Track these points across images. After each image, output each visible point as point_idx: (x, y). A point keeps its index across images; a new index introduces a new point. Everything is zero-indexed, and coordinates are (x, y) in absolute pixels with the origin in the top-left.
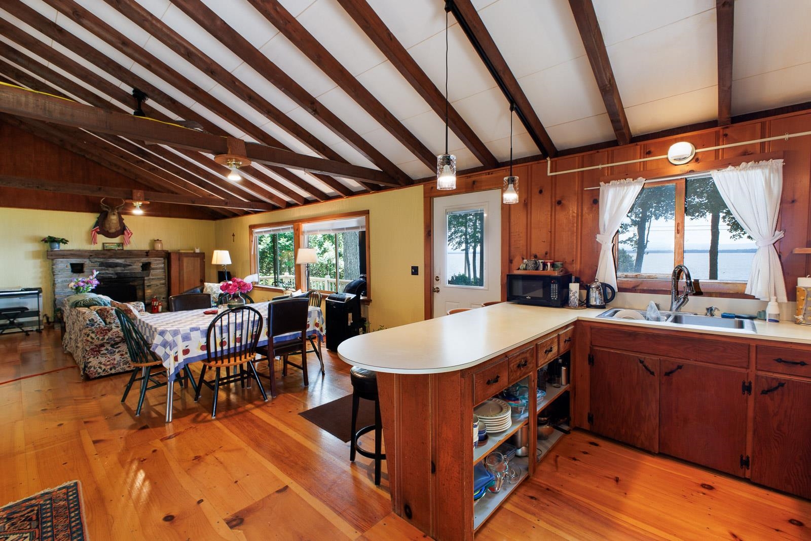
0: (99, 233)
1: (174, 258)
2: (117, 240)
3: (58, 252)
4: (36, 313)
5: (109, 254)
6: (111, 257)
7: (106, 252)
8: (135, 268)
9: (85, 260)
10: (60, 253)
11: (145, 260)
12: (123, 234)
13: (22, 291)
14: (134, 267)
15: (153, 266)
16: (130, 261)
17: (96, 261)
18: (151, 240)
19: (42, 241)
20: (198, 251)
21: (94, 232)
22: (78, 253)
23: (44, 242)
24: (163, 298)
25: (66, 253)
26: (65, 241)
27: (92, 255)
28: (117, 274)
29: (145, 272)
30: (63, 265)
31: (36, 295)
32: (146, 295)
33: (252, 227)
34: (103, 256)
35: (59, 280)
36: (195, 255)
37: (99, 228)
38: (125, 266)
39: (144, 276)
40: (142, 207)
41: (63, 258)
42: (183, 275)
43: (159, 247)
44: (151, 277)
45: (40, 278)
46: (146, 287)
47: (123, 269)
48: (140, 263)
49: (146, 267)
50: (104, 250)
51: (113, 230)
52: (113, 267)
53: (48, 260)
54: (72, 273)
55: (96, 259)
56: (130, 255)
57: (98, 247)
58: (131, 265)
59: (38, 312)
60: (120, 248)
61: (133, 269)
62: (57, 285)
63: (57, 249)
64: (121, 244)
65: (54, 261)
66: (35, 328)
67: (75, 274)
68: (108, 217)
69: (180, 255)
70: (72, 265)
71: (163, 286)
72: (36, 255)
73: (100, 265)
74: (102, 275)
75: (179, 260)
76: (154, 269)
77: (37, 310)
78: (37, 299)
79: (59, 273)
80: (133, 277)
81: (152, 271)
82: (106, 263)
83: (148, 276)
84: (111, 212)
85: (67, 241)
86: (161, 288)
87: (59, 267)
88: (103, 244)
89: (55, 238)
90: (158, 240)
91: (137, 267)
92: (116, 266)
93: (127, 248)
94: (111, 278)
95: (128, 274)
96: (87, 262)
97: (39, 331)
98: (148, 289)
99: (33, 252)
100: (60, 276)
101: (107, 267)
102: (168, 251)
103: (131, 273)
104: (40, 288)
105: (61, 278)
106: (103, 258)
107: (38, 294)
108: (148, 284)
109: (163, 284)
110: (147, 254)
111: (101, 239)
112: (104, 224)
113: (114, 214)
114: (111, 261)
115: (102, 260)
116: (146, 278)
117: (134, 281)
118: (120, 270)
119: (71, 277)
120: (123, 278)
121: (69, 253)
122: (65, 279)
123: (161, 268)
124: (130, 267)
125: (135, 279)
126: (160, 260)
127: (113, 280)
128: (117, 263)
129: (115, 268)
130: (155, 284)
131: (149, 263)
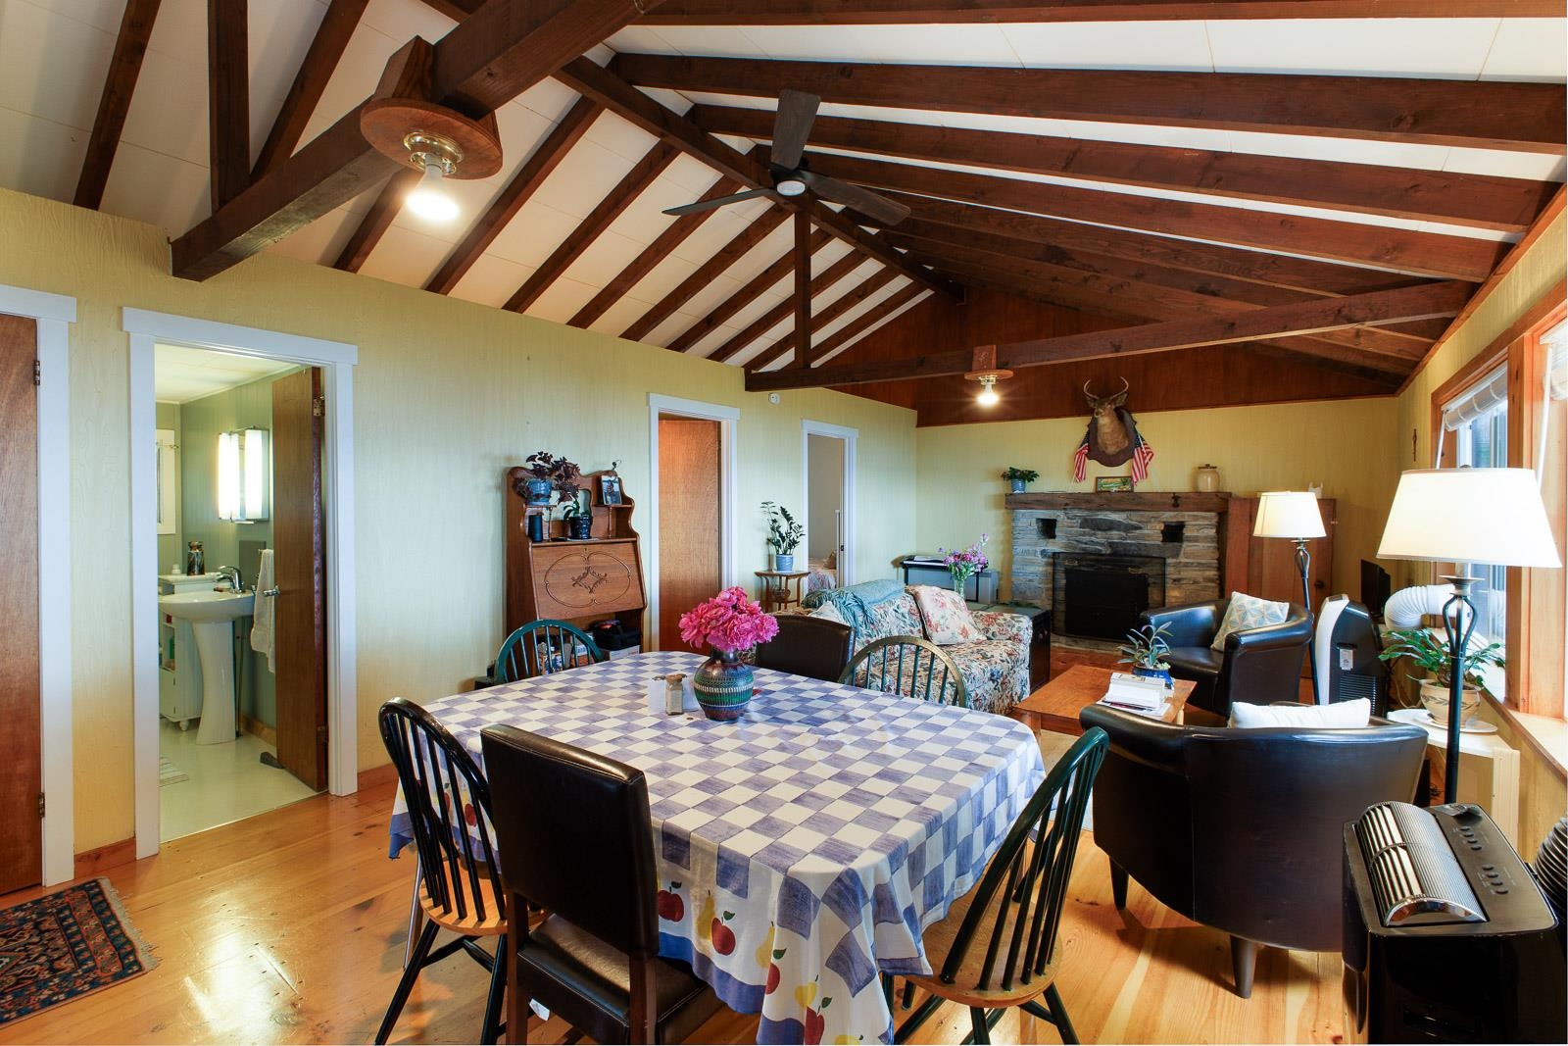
1: (1234, 510)
3: (1019, 497)
6: (1101, 508)
7: (1101, 498)
8: (1148, 535)
9: (1059, 513)
10: (1022, 498)
11: (1170, 516)
14: (1146, 532)
15: (1187, 532)
16: (1141, 519)
17: (1075, 516)
21: (1080, 455)
22: (1049, 499)
25: (1029, 498)
27: (1069, 502)
28: (1111, 545)
29: (1170, 545)
30: (1029, 519)
32: (1167, 601)
35: (1021, 548)
38: (1128, 528)
39: (1167, 555)
41: (1026, 508)
43: (1206, 484)
44: (1186, 560)
46: (1169, 581)
47: (1124, 534)
48: (1160, 522)
49: (1174, 534)
50: (1095, 491)
52: (1104, 530)
54: (1038, 538)
55: (1077, 512)
56: (1138, 504)
57: (1087, 487)
58: (1140, 528)
60: (1128, 487)
61: (1143, 537)
62: (1016, 559)
63: (1020, 492)
64: (1129, 480)
65: (1015, 514)
67: (1042, 540)
69: (1253, 506)
70: (1040, 522)
71: (1213, 584)
72: (997, 502)
73: (1080, 524)
74: (1084, 546)
76: (1192, 539)
79: (1020, 536)
80: (1141, 556)
81: (1185, 545)
82: (1092, 520)
83: (1176, 556)
85: (1035, 476)
86: (1205, 588)
87: (1021, 525)
88: (1097, 479)
90: (1208, 466)
91: (1153, 533)
92: (1110, 529)
93: (1141, 487)
94: (1098, 554)
95: (1133, 548)
96: (1060, 516)
98: (1173, 589)
99: (995, 496)
100: (1022, 542)
101: (1094, 529)
102: (1228, 494)
103: (1138, 546)
105: (1023, 545)
106: (1086, 509)
108: (1175, 577)
109: (1210, 580)
110: (1176, 501)
111: (1094, 468)
114: (1101, 515)
115: (1085, 514)
116: (1169, 561)
117: (1143, 564)
118: (1117, 537)
119: (1036, 545)
120: (1121, 555)
121: (1034, 498)
122: (1026, 548)
123: (1205, 539)
124: (1138, 531)
125: (1148, 560)
126: (1204, 518)
127: (1103, 558)
128: (1112, 522)
129: (1109, 533)
130: (1190, 579)
131: (1181, 526)
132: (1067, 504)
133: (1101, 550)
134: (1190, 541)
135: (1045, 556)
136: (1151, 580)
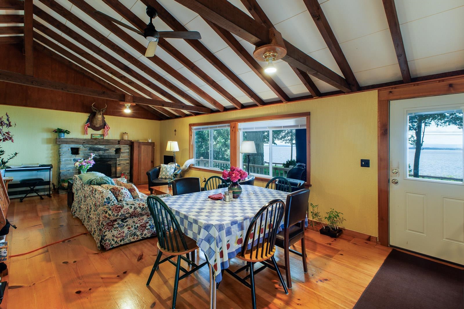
0: (89, 127)
1: (135, 145)
2: (100, 132)
3: (63, 140)
4: (48, 183)
5: (95, 141)
6: (96, 144)
7: (93, 141)
8: (111, 152)
9: (80, 146)
10: (65, 140)
11: (117, 146)
12: (104, 128)
13: (39, 167)
14: (110, 151)
15: (122, 151)
16: (108, 147)
17: (87, 146)
18: (121, 133)
19: (53, 131)
20: (150, 141)
21: (86, 126)
22: (76, 140)
23: (54, 132)
24: (128, 173)
25: (68, 140)
26: (67, 132)
27: (85, 142)
28: (100, 156)
29: (117, 155)
30: (66, 149)
31: (49, 170)
32: (117, 171)
33: (191, 125)
34: (92, 143)
35: (63, 158)
36: (148, 144)
37: (90, 124)
38: (105, 150)
39: (116, 157)
40: (131, 107)
41: (67, 144)
42: (141, 157)
43: (126, 138)
44: (121, 159)
45: (51, 157)
46: (117, 165)
47: (104, 152)
48: (114, 148)
49: (118, 151)
50: (92, 138)
51: (98, 126)
52: (97, 151)
53: (56, 145)
54: (72, 155)
55: (87, 145)
56: (108, 143)
57: (88, 137)
58: (108, 150)
59: (50, 182)
60: (102, 137)
61: (110, 153)
62: (62, 163)
63: (63, 138)
64: (103, 135)
65: (61, 146)
66: (46, 193)
67: (73, 155)
68: (96, 116)
69: (140, 144)
70: (72, 149)
71: (128, 164)
72: (48, 141)
73: (89, 149)
75: (139, 147)
76: (123, 153)
77: (49, 180)
78: (49, 172)
79: (64, 154)
80: (109, 158)
81: (121, 154)
82: (93, 148)
83: (119, 157)
84: (98, 113)
85: (69, 132)
86: (126, 166)
87: (64, 150)
88: (92, 134)
89: (62, 130)
90: (125, 133)
91: (112, 151)
92: (99, 151)
93: (106, 138)
96: (81, 147)
97: (49, 196)
98: (119, 167)
99: (47, 139)
100: (64, 156)
101: (93, 151)
102: (132, 140)
103: (108, 155)
104: (51, 165)
105: (65, 158)
106: (91, 144)
107: (50, 169)
108: (118, 164)
109: (128, 163)
110: (119, 142)
111: (90, 131)
112: (93, 120)
113: (100, 114)
114: (96, 146)
115: (90, 146)
116: (117, 159)
117: (110, 161)
118: (101, 153)
119: (71, 157)
120: (103, 159)
121: (70, 140)
122: (67, 158)
123: (127, 152)
124: (108, 151)
125: (111, 159)
126: (126, 147)
127: (97, 160)
128: (100, 148)
129: (99, 152)
130: (123, 164)
131: (120, 149)
132: (84, 143)
133: (96, 157)
134: (122, 153)
135: (75, 161)
136: (112, 165)
